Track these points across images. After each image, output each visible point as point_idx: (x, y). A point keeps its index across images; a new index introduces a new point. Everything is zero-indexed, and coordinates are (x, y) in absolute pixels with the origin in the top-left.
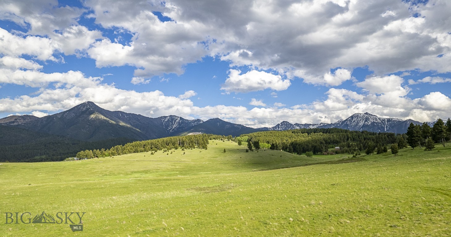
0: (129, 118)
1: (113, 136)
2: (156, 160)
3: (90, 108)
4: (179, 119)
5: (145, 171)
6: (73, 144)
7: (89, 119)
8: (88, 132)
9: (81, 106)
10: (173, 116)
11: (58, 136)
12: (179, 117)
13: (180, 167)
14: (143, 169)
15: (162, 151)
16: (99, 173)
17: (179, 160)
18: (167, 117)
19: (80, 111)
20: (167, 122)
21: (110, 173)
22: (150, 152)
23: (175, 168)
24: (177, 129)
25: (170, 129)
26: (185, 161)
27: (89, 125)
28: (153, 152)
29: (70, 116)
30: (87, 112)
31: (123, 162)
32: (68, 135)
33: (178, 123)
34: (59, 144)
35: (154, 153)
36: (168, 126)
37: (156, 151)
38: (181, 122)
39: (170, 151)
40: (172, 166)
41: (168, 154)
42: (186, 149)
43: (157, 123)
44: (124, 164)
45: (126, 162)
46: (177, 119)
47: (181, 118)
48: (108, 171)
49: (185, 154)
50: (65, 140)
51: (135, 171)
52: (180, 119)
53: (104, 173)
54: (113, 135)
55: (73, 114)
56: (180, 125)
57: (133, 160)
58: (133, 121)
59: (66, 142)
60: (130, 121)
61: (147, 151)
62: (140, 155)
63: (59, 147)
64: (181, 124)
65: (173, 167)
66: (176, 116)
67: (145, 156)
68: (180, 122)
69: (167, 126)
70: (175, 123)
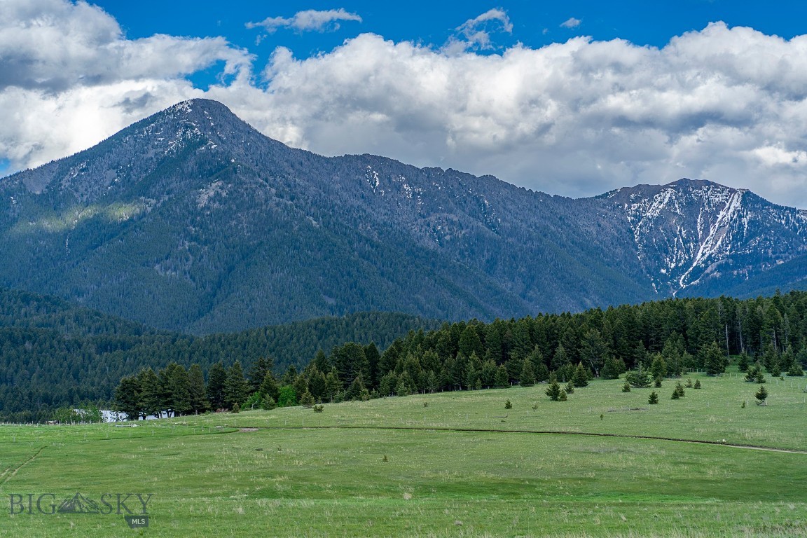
0: (424, 196)
1: (331, 309)
2: (578, 430)
3: (203, 142)
4: (736, 203)
5: (503, 484)
6: (104, 347)
7: (195, 203)
8: (188, 280)
9: (157, 130)
10: (699, 184)
11: (26, 299)
12: (732, 191)
13: (728, 474)
14: (491, 475)
15: (622, 381)
16: (232, 483)
17: (724, 434)
18: (658, 189)
19: (151, 154)
20: (658, 220)
21: (297, 488)
22: (541, 389)
23: (698, 476)
24: (719, 268)
25: (677, 271)
26: (762, 444)
27: (195, 238)
28: (562, 386)
29: (96, 188)
30: (191, 164)
31: (375, 431)
32: (80, 294)
33: (732, 227)
34: (28, 345)
35: (569, 391)
36: (665, 249)
37: (581, 383)
38: (750, 222)
39: (669, 385)
40: (676, 464)
41: (653, 400)
42: (776, 375)
43: (593, 230)
44: (377, 444)
45: (393, 432)
46: (721, 206)
47: (749, 199)
48: (281, 474)
49: (766, 401)
50: (62, 322)
51: (443, 481)
52: (744, 203)
53: (259, 484)
54: (331, 302)
55: (113, 173)
56: (745, 244)
57: (435, 425)
58: (452, 216)
59: (68, 337)
60: (433, 219)
61: (527, 383)
62: (479, 399)
63: (27, 363)
64: (752, 235)
65: (683, 472)
66: (716, 186)
67: (509, 406)
68: (741, 226)
69: (659, 251)
70: (706, 231)
